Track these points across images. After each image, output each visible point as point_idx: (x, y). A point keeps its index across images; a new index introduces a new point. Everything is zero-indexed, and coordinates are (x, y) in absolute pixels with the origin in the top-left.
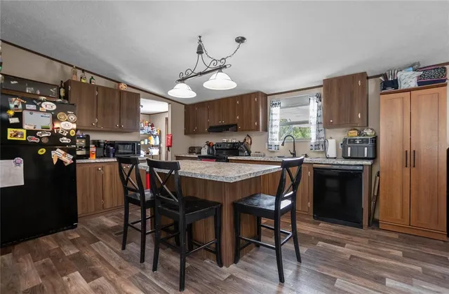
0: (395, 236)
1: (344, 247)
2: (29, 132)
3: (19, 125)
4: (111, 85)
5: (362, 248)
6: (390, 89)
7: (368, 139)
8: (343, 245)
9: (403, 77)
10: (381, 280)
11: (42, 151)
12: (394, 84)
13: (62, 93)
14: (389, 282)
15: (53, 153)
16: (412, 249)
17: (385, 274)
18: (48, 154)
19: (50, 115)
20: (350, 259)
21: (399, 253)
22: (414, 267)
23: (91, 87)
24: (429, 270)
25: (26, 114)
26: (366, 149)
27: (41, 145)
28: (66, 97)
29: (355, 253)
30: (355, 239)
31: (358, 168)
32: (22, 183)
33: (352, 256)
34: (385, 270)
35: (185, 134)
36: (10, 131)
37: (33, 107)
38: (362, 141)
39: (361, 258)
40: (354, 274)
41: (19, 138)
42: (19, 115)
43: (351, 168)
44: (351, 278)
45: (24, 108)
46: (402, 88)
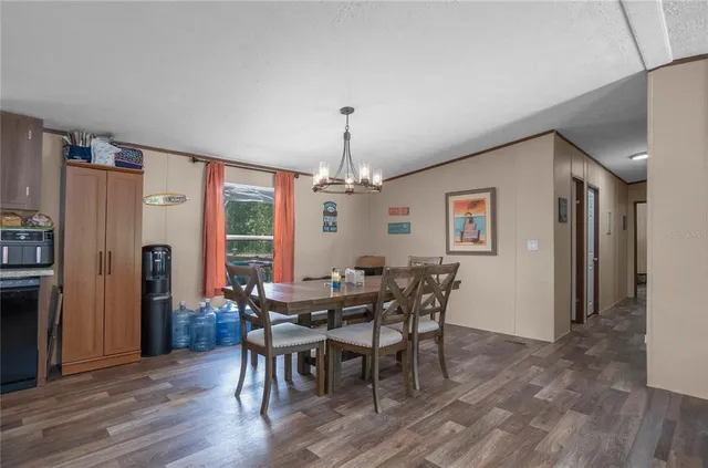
0: (88, 377)
1: (21, 425)
5: (53, 412)
6: (79, 160)
7: (40, 234)
8: (19, 423)
9: (98, 148)
10: (103, 434)
12: (86, 153)
14: (112, 431)
16: (113, 384)
17: (103, 425)
20: (44, 435)
21: (105, 395)
22: (127, 401)
24: (141, 396)
26: (39, 249)
29: (46, 424)
30: (31, 406)
31: (31, 282)
33: (45, 431)
34: (101, 421)
38: (31, 236)
39: (62, 425)
40: (65, 449)
43: (18, 284)
44: (62, 457)
46: (96, 163)
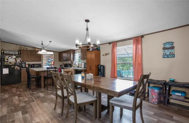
2: (10, 63)
3: (8, 62)
4: (33, 49)
11: (13, 67)
13: (19, 53)
15: (15, 67)
18: (14, 67)
19: (14, 59)
23: (27, 51)
25: (9, 59)
27: (12, 65)
28: (20, 54)
32: (8, 73)
35: (59, 61)
36: (6, 63)
37: (11, 57)
41: (7, 64)
42: (7, 59)
45: (8, 58)
